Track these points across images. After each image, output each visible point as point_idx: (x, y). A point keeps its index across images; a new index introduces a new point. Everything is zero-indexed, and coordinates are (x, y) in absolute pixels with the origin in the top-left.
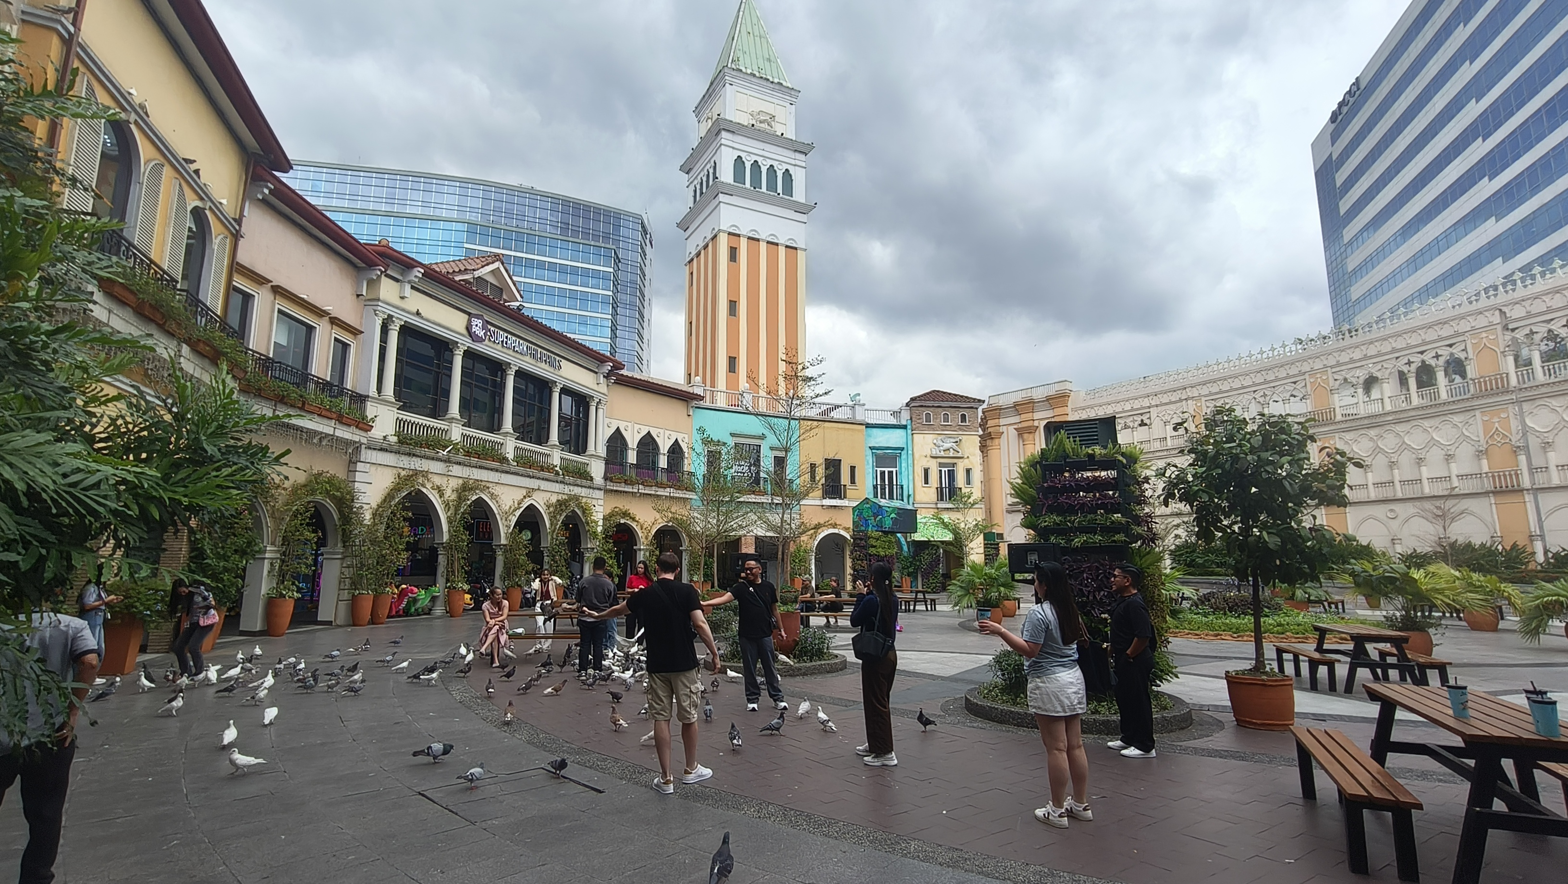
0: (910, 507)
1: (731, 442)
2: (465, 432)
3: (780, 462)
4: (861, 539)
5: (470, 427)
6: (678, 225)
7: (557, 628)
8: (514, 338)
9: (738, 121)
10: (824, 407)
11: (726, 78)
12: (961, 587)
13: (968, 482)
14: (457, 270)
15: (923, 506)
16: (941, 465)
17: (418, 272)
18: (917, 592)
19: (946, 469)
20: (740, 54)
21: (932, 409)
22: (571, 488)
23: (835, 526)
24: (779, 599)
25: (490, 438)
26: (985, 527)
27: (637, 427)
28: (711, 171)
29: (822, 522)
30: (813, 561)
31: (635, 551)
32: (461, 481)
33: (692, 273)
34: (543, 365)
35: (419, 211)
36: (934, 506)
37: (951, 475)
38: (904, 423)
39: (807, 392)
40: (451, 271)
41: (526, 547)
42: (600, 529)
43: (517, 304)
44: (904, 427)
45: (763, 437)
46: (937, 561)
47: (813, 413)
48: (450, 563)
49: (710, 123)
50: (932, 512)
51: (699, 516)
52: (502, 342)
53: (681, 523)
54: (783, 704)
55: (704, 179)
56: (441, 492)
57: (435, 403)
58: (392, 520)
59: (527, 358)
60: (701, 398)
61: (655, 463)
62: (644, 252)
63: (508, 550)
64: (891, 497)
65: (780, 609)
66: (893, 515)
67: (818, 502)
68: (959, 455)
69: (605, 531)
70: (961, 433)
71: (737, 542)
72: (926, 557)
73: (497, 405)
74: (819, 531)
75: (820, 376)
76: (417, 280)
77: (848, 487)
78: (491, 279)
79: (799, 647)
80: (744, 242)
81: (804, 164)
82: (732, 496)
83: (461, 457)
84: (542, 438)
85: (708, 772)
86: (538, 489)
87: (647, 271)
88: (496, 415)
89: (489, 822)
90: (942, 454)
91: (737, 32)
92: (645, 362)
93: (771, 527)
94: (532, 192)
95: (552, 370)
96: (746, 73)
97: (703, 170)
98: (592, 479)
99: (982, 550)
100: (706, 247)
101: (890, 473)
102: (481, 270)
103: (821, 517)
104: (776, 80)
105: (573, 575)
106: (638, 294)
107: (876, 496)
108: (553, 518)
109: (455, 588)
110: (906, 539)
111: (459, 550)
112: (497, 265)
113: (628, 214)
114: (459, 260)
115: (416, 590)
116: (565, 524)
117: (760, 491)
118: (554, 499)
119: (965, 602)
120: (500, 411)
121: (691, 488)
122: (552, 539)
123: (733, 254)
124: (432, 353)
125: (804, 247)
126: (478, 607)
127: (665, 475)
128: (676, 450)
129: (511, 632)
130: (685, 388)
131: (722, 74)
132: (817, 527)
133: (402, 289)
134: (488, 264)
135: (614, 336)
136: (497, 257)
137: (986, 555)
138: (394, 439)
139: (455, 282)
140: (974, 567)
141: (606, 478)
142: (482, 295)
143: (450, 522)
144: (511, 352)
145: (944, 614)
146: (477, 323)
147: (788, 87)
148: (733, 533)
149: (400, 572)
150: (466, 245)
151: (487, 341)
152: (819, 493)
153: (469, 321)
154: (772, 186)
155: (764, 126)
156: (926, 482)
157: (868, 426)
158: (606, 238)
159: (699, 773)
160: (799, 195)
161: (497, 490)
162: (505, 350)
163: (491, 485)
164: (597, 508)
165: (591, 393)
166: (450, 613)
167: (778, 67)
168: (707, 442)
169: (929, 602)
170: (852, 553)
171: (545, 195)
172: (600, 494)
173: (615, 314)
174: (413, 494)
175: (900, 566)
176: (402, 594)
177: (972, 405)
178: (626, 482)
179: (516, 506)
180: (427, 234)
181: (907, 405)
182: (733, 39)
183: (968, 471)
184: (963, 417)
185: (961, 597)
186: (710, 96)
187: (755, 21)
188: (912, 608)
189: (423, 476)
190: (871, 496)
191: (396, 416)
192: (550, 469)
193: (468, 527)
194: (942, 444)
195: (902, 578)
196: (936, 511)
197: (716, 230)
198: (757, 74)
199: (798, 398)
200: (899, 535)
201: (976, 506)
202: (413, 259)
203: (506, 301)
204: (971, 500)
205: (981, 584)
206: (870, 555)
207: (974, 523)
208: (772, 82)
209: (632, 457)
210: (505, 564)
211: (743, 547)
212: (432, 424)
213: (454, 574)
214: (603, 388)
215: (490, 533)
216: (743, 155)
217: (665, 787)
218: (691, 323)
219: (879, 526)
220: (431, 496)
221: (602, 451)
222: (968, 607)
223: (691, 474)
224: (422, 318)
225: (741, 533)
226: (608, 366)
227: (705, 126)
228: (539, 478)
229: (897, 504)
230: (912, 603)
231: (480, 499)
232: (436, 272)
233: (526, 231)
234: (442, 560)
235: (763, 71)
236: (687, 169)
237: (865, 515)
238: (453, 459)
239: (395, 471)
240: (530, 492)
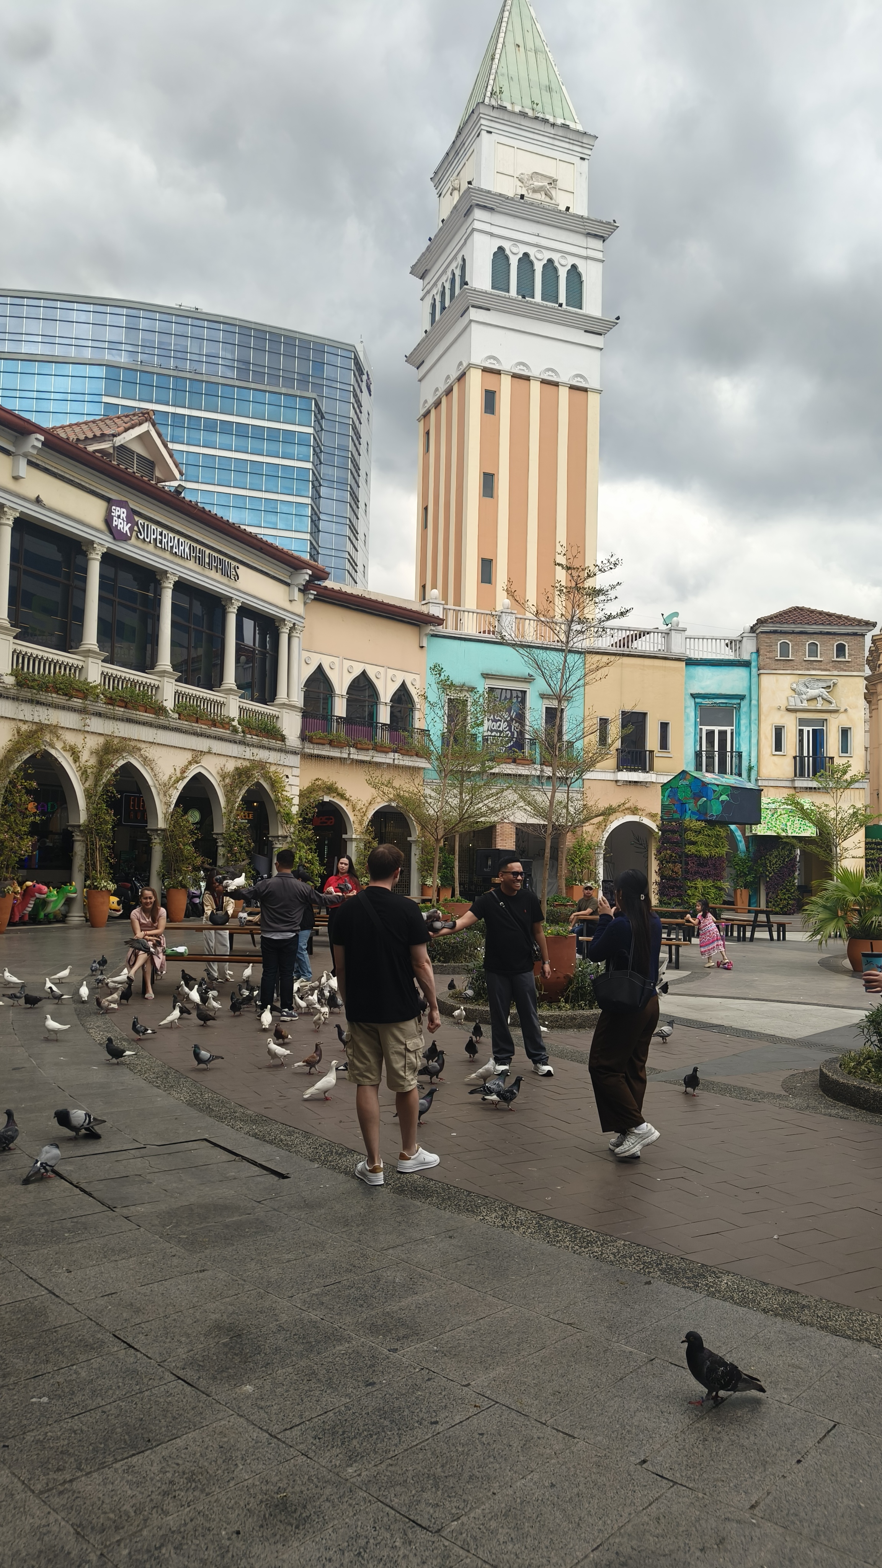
0: (751, 785)
1: (482, 686)
2: (106, 670)
3: (553, 716)
4: (674, 832)
5: (112, 663)
6: (409, 359)
7: (234, 946)
8: (171, 535)
9: (499, 191)
10: (624, 634)
11: (483, 122)
12: (825, 907)
13: (845, 748)
14: (90, 435)
15: (772, 783)
16: (802, 722)
17: (36, 440)
18: (757, 913)
19: (810, 729)
20: (503, 82)
21: (790, 637)
22: (255, 751)
23: (634, 811)
24: (545, 916)
25: (140, 679)
26: (868, 818)
27: (347, 664)
28: (458, 273)
29: (614, 805)
30: (602, 861)
31: (345, 842)
32: (101, 740)
33: (428, 433)
34: (212, 574)
35: (38, 349)
36: (788, 784)
37: (818, 738)
38: (746, 657)
39: (593, 612)
40: (82, 437)
41: (192, 832)
42: (295, 810)
43: (175, 484)
44: (746, 664)
45: (529, 679)
46: (790, 867)
47: (605, 643)
48: (90, 853)
49: (456, 196)
50: (785, 793)
51: (433, 794)
52: (155, 540)
53: (407, 801)
54: (546, 1068)
55: (448, 286)
56: (75, 754)
57: (64, 627)
58: (10, 792)
59: (191, 564)
60: (439, 621)
61: (373, 715)
62: (358, 401)
63: (167, 836)
64: (722, 770)
65: (547, 931)
66: (724, 797)
67: (610, 776)
68: (832, 707)
69: (303, 812)
70: (836, 673)
71: (490, 831)
72: (774, 860)
73: (150, 631)
74: (611, 818)
75: (613, 587)
76: (35, 452)
77: (656, 754)
78: (138, 449)
79: (572, 988)
80: (506, 382)
81: (600, 255)
82: (483, 764)
83: (101, 706)
84: (213, 681)
85: (433, 1159)
86: (209, 752)
87: (363, 430)
88: (149, 646)
89: (132, 1208)
90: (805, 705)
91: (500, 46)
92: (360, 568)
93: (538, 811)
94: (195, 316)
95: (224, 580)
96: (513, 113)
97: (444, 272)
98: (283, 738)
99: (861, 852)
100: (449, 392)
101: (723, 734)
102: (124, 435)
103: (615, 798)
104: (559, 121)
105: (258, 873)
106: (350, 466)
107: (698, 767)
108: (230, 792)
109: (96, 887)
110: (743, 833)
111: (101, 834)
112: (146, 427)
113: (336, 346)
114: (94, 422)
115: (45, 889)
116: (247, 801)
117: (524, 759)
118: (231, 766)
119: (830, 929)
120: (154, 639)
121: (423, 753)
122: (229, 822)
123: (490, 401)
124: (58, 557)
125: (598, 387)
126: (126, 915)
127: (387, 734)
128: (403, 697)
129: (169, 951)
130: (416, 607)
131: (475, 116)
132: (608, 812)
133: (15, 466)
134: (133, 427)
135: (315, 531)
136: (146, 416)
137: (867, 860)
138: (10, 680)
139: (88, 453)
140: (846, 876)
141: (303, 738)
142: (125, 472)
143: (89, 795)
144: (167, 555)
145: (797, 946)
146: (119, 512)
147: (578, 131)
148: (482, 819)
149: (24, 863)
150: (106, 399)
151: (133, 540)
152: (611, 762)
153: (109, 512)
154: (550, 293)
155: (540, 197)
156: (778, 746)
157: (691, 662)
158: (304, 381)
159: (421, 1158)
160: (593, 305)
161: (152, 753)
162: (159, 553)
163: (139, 745)
164: (292, 780)
165: (281, 614)
166: (91, 921)
167: (562, 98)
168: (446, 685)
169: (775, 928)
170: (659, 852)
171: (215, 321)
172: (295, 760)
173: (317, 497)
174: (38, 756)
175: (733, 872)
176: (27, 893)
177: (857, 629)
178: (331, 744)
179: (179, 775)
180: (53, 384)
181: (753, 629)
182: (493, 59)
183: (845, 733)
184: (841, 649)
185: (824, 922)
186: (457, 153)
187: (527, 25)
188: (748, 934)
189: (51, 732)
190: (691, 768)
191: (12, 647)
192: (225, 723)
193: (113, 804)
194: (804, 689)
195: (735, 890)
196: (792, 792)
197: (465, 365)
198: (530, 113)
199: (580, 621)
200: (733, 827)
201: (856, 785)
202: (28, 422)
203: (159, 480)
204: (847, 777)
205: (857, 903)
206: (687, 856)
207: (851, 811)
208: (553, 125)
209: (340, 708)
210: (164, 857)
211: (498, 839)
212: (61, 659)
213: (95, 868)
214: (298, 607)
215: (144, 812)
216: (507, 245)
217: (371, 1176)
218: (426, 509)
219: (702, 814)
220: (61, 760)
221: (298, 699)
222: (836, 936)
223: (425, 733)
224: (44, 506)
225: (494, 818)
226: (305, 576)
227: (449, 202)
228: (209, 737)
229: (730, 780)
230: (749, 928)
231: (129, 765)
232: (61, 439)
233: (188, 375)
234: (79, 849)
235: (539, 108)
236: (421, 271)
237: (681, 795)
238: (90, 708)
239: (13, 724)
240: (197, 756)
